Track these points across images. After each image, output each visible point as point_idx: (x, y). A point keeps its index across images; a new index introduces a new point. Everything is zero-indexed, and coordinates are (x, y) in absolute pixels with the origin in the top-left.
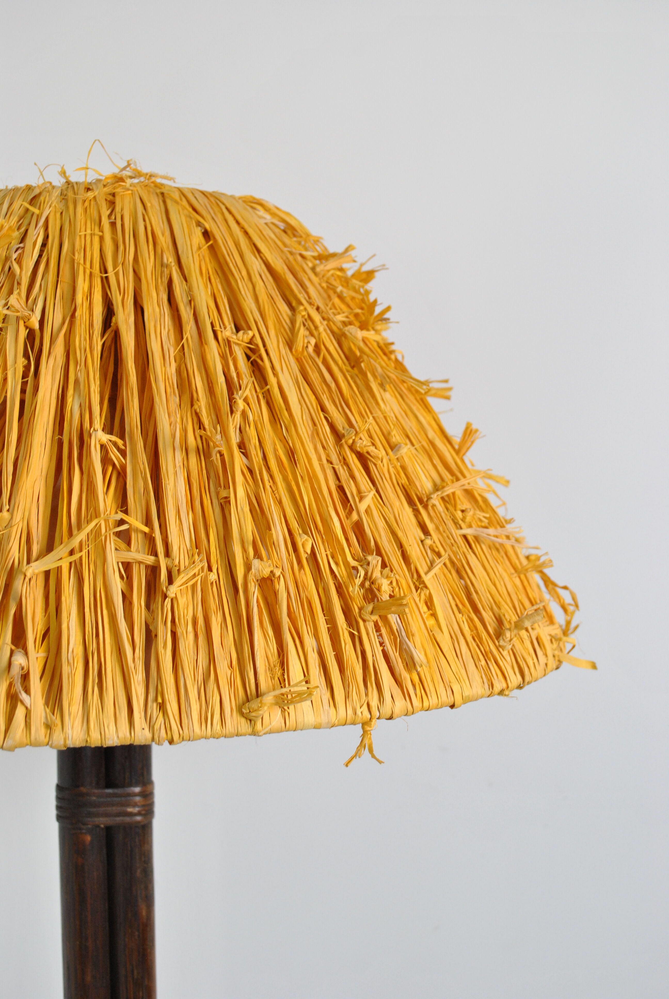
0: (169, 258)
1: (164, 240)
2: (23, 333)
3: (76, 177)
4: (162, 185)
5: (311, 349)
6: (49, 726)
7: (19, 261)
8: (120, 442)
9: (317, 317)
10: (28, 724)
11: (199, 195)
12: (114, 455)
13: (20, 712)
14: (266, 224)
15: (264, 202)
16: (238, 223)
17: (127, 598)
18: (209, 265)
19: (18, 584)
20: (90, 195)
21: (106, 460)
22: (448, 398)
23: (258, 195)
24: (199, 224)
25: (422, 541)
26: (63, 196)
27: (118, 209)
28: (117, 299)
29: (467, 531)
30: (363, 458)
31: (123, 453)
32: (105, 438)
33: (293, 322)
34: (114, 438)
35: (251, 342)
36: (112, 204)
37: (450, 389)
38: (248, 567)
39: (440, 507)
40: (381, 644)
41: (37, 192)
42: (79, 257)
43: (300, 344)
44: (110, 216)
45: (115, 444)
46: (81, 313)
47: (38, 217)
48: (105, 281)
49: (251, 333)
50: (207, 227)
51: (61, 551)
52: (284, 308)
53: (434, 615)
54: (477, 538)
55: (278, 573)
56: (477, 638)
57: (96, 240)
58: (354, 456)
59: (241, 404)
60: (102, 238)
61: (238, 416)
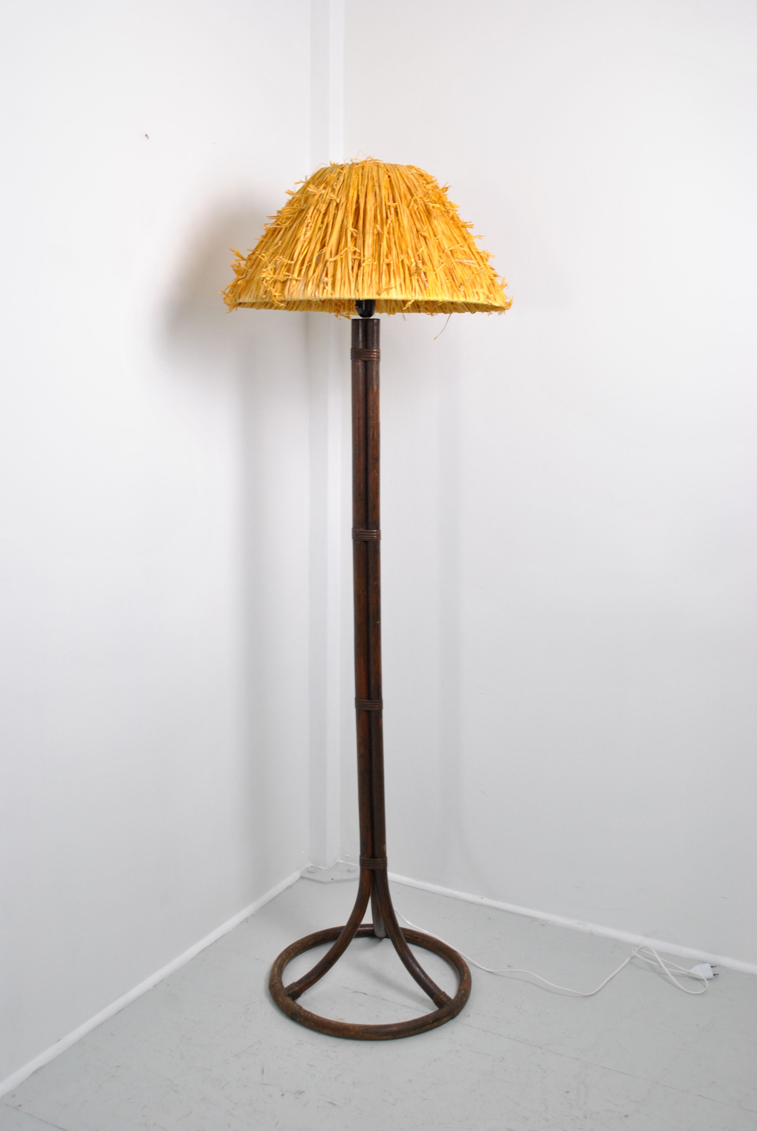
0: (377, 184)
1: (376, 179)
2: (335, 204)
3: (354, 161)
4: (378, 163)
5: (416, 209)
6: (332, 294)
7: (336, 185)
8: (356, 231)
9: (418, 200)
10: (327, 294)
11: (390, 166)
12: (355, 235)
13: (325, 291)
14: (412, 174)
15: (414, 167)
16: (400, 173)
17: (353, 268)
18: (388, 185)
19: (328, 264)
20: (358, 166)
21: (352, 236)
22: (472, 228)
23: (413, 165)
24: (387, 174)
25: (439, 261)
26: (350, 168)
27: (364, 170)
28: (361, 195)
29: (457, 260)
30: (425, 238)
31: (357, 233)
32: (352, 229)
33: (411, 200)
34: (355, 230)
35: (396, 206)
36: (363, 168)
37: (473, 225)
38: (384, 261)
39: (449, 253)
40: (418, 282)
41: (343, 166)
42: (351, 184)
43: (410, 207)
44: (362, 173)
45: (355, 231)
46: (350, 198)
47: (342, 173)
48: (358, 190)
49: (396, 204)
50: (390, 174)
51: (338, 256)
52: (409, 197)
53: (437, 278)
54: (461, 263)
55: (391, 262)
56: (452, 286)
57: (357, 179)
58: (422, 238)
59: (389, 221)
60: (359, 178)
61: (388, 225)
